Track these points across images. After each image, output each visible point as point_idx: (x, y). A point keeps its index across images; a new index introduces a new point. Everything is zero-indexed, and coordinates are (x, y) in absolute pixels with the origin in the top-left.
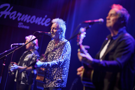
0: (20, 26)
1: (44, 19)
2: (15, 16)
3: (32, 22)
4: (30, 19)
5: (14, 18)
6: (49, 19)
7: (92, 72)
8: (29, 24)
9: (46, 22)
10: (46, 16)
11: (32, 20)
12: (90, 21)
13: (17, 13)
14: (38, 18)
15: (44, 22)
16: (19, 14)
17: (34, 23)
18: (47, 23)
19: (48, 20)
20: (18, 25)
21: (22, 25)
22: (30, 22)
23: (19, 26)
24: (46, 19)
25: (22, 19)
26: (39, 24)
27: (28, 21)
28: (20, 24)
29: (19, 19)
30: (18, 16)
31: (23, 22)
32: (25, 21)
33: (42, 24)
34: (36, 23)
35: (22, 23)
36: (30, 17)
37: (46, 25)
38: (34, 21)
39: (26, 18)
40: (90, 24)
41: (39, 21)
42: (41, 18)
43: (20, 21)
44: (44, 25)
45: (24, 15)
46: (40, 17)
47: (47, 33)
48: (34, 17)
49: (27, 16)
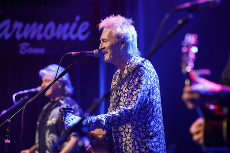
0: (23, 50)
1: (74, 25)
2: (10, 31)
3: (48, 38)
4: (42, 31)
5: (7, 36)
6: (86, 24)
7: (225, 125)
8: (43, 43)
9: (80, 30)
10: (78, 18)
11: (49, 33)
12: (187, 5)
13: (12, 24)
14: (60, 26)
15: (75, 32)
16: (18, 25)
17: (54, 38)
18: (83, 34)
19: (84, 27)
20: (19, 49)
21: (28, 48)
22: (44, 38)
23: (22, 52)
24: (79, 24)
25: (26, 34)
26: (65, 37)
27: (39, 37)
28: (23, 46)
29: (18, 37)
30: (16, 30)
31: (28, 40)
32: (32, 36)
33: (73, 37)
34: (58, 36)
35: (27, 44)
36: (41, 26)
37: (82, 38)
38: (52, 35)
39: (34, 31)
40: (189, 10)
41: (63, 32)
42: (67, 25)
43: (23, 40)
44: (77, 39)
45: (28, 25)
46: (64, 23)
47: (91, 52)
48: (51, 25)
49: (35, 25)
